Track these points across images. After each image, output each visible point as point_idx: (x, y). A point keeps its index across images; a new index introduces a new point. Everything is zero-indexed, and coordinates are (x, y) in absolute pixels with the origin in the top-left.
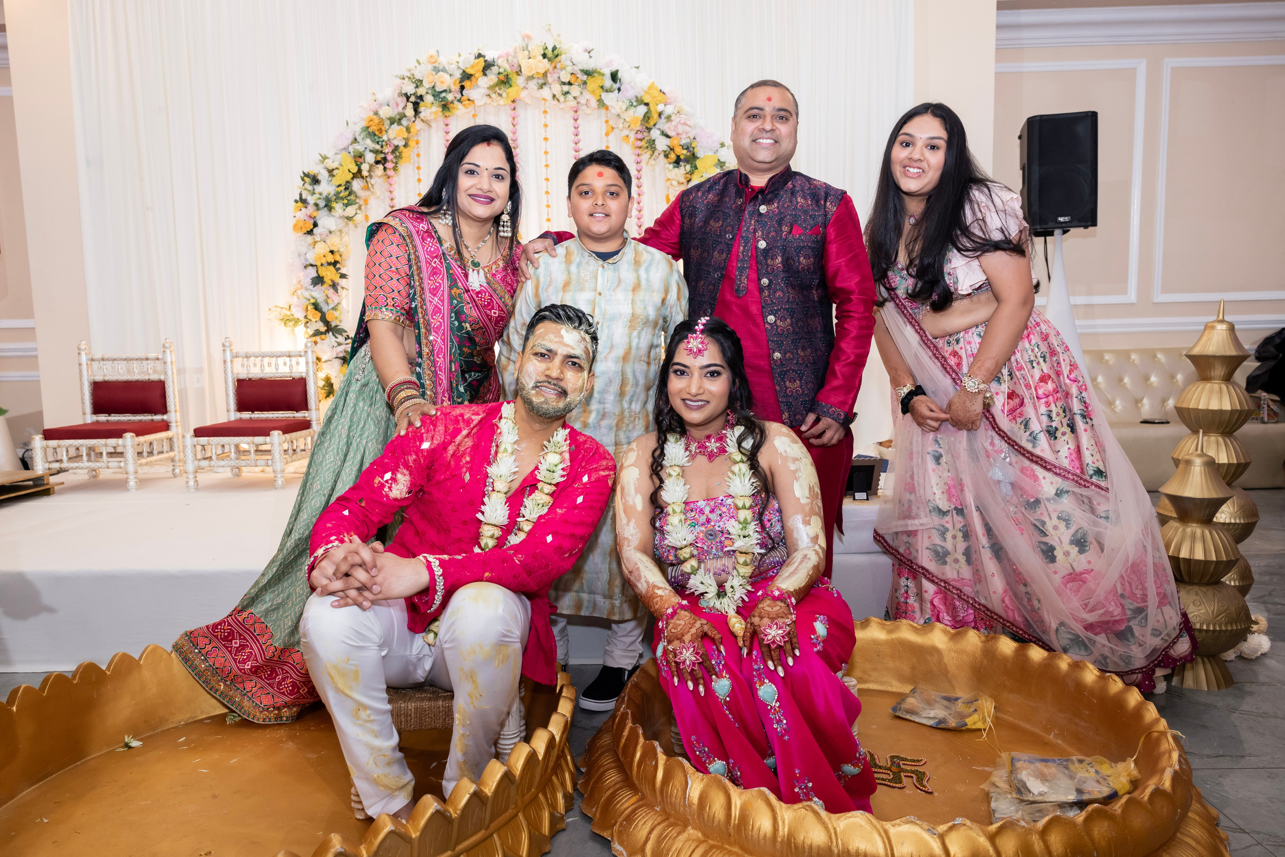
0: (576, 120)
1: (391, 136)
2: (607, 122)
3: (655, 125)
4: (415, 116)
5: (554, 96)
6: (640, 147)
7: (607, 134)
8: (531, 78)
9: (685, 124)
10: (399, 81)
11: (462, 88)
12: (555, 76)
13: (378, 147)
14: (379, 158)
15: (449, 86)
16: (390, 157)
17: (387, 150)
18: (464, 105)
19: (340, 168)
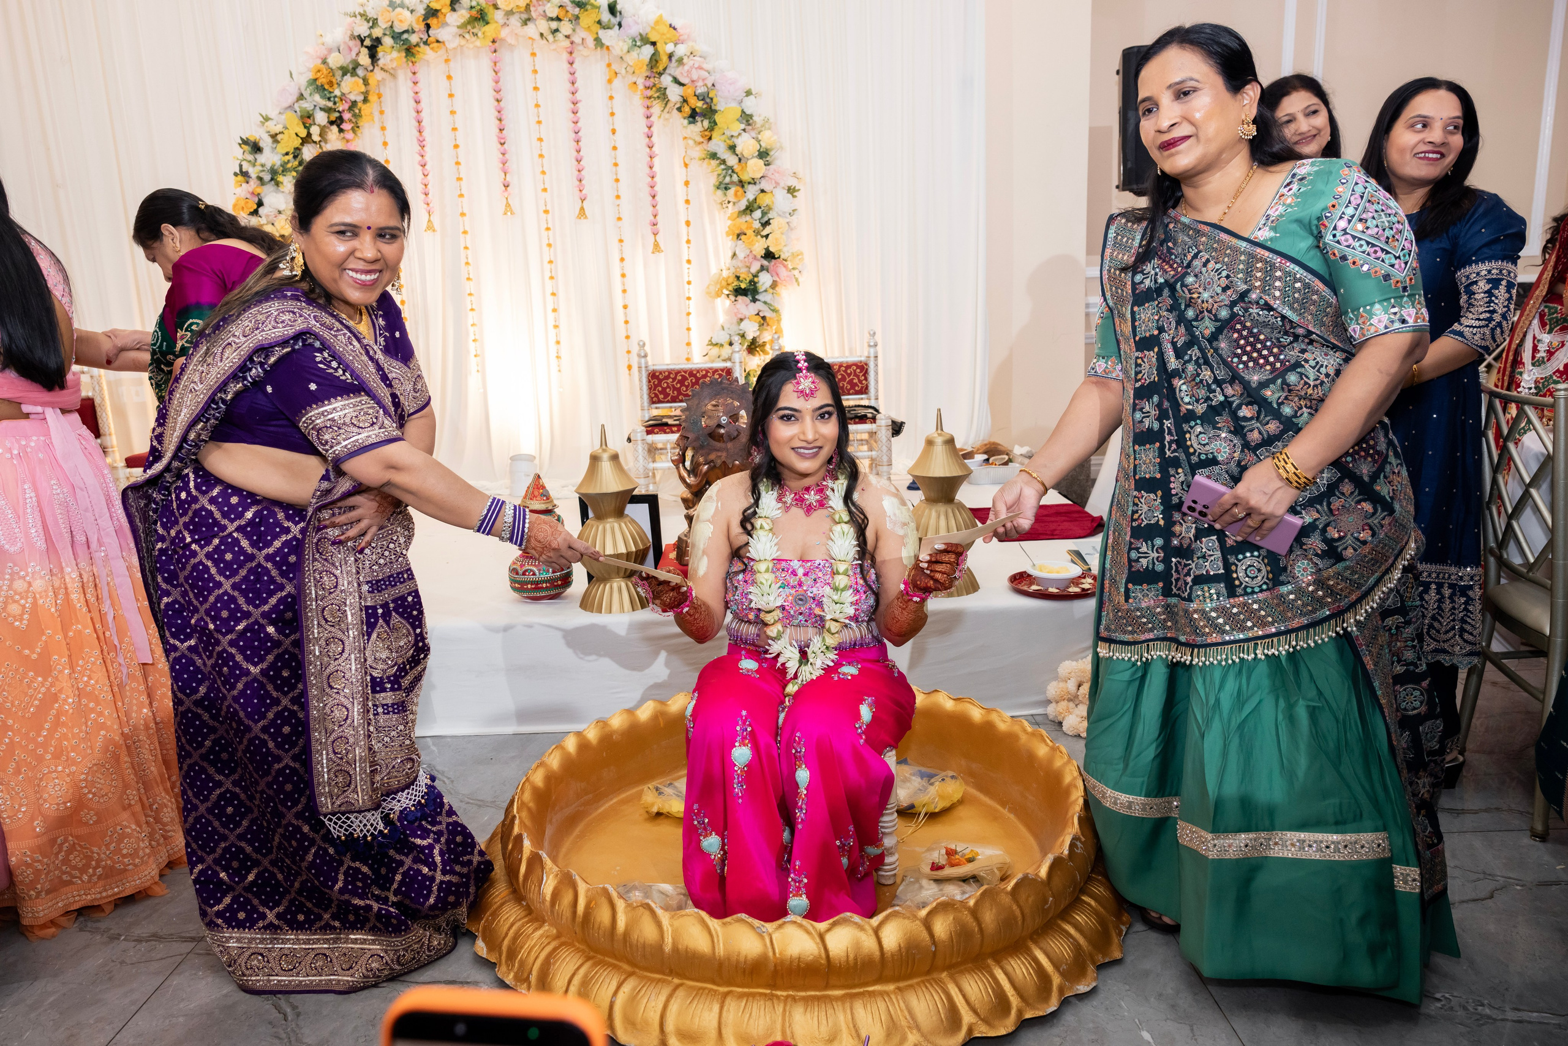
0: (571, 64)
1: (345, 91)
2: (609, 65)
3: (665, 69)
4: (372, 65)
5: (542, 35)
6: (650, 98)
7: (610, 81)
8: (509, 13)
9: (700, 68)
10: (350, 20)
11: (428, 26)
12: (540, 9)
13: (330, 104)
14: (333, 118)
15: (410, 25)
16: (347, 116)
17: (342, 107)
18: (432, 49)
19: (286, 132)
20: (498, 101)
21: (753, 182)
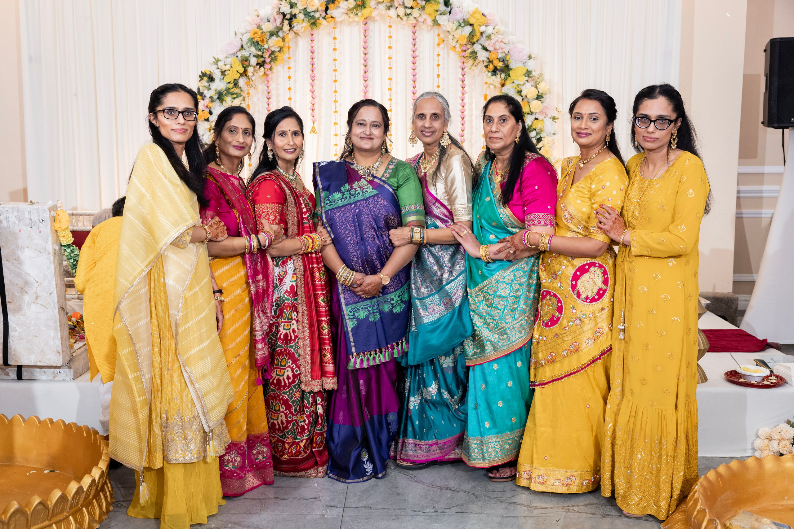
0: (414, 33)
1: (270, 45)
2: (439, 35)
3: (477, 41)
4: (289, 30)
5: (398, 16)
6: (465, 57)
7: (439, 45)
9: (502, 42)
11: (327, 9)
12: (401, 1)
13: (260, 53)
14: (260, 62)
15: (317, 8)
16: (268, 60)
17: (266, 55)
18: (328, 22)
19: (231, 70)
20: (365, 54)
21: (532, 113)
